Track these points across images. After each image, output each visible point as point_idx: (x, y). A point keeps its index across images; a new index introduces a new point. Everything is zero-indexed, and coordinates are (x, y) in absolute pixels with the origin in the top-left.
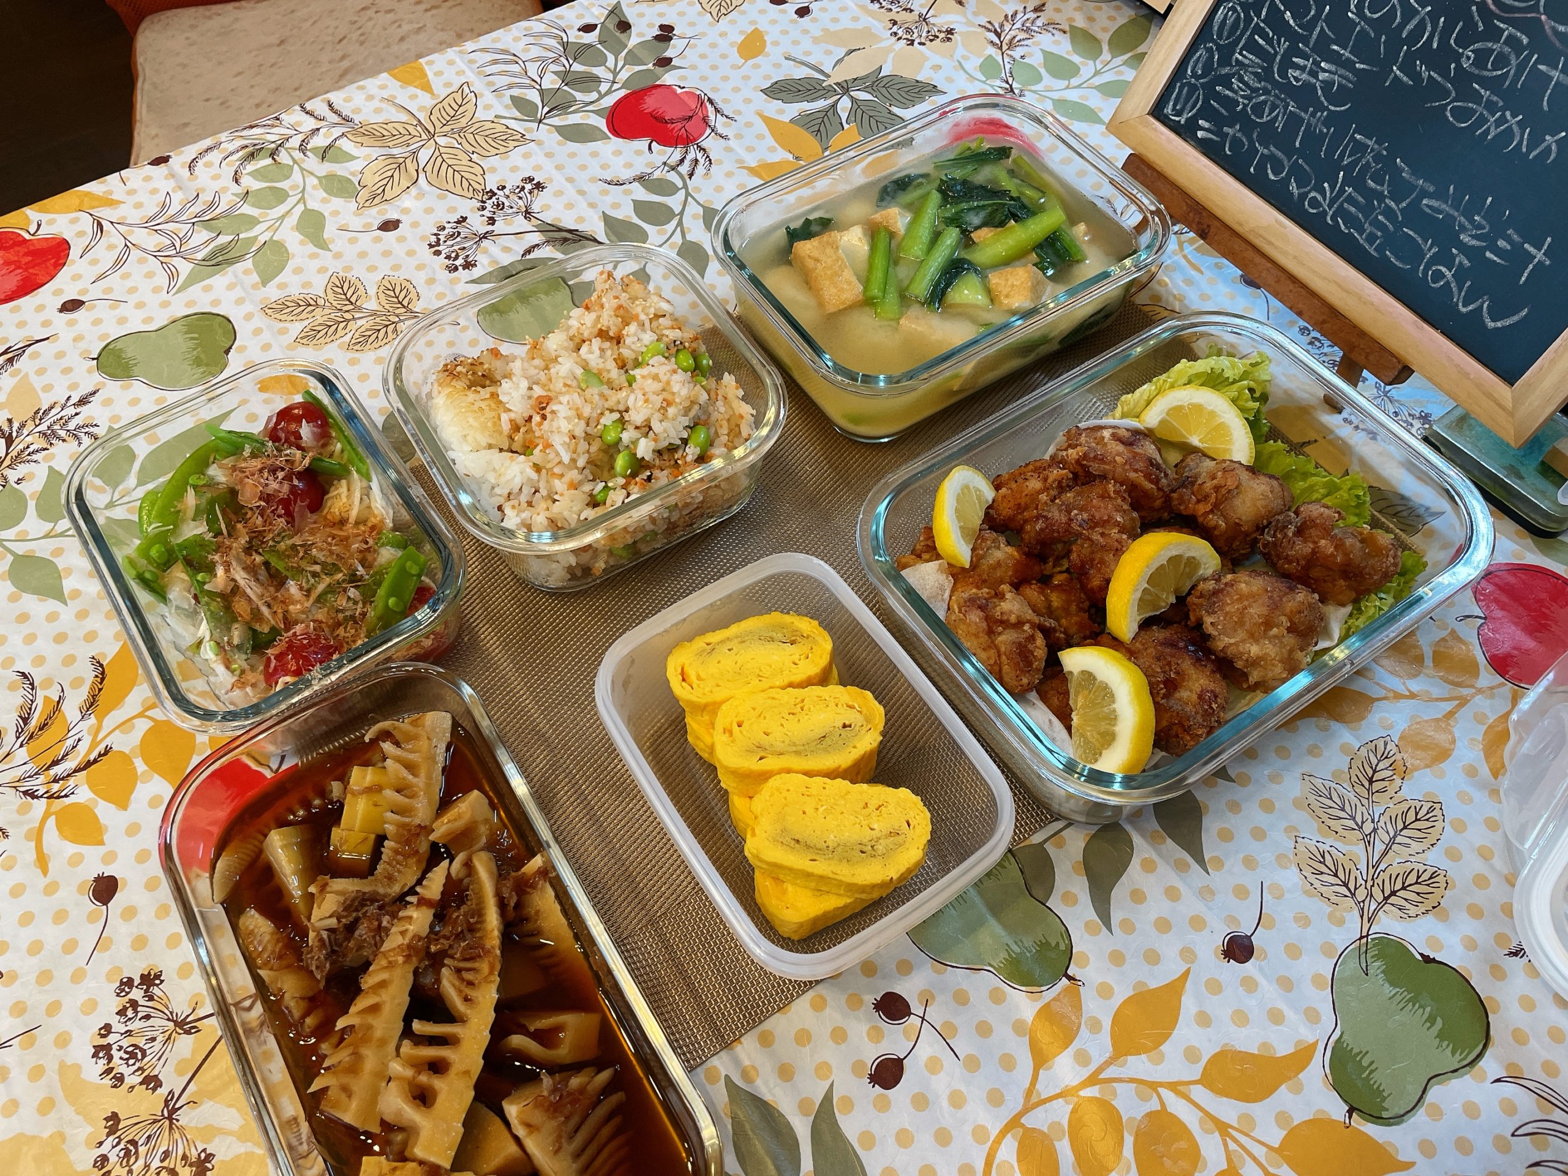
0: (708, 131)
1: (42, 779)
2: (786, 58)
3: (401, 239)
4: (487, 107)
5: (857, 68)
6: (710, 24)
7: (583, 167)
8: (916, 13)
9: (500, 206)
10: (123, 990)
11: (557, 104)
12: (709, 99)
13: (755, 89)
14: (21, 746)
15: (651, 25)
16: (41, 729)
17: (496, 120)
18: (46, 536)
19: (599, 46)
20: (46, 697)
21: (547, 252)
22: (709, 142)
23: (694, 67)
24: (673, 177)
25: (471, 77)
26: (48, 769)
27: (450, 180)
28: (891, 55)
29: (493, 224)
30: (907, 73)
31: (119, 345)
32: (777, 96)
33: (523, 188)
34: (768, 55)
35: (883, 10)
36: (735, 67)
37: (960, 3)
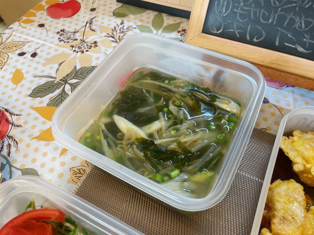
2: (35, 77)
5: (66, 70)
8: (79, 40)
12: (5, 109)
13: (25, 96)
28: (77, 60)
30: (87, 65)
32: (36, 96)
34: (26, 78)
35: (66, 43)
36: (13, 89)
37: (94, 30)
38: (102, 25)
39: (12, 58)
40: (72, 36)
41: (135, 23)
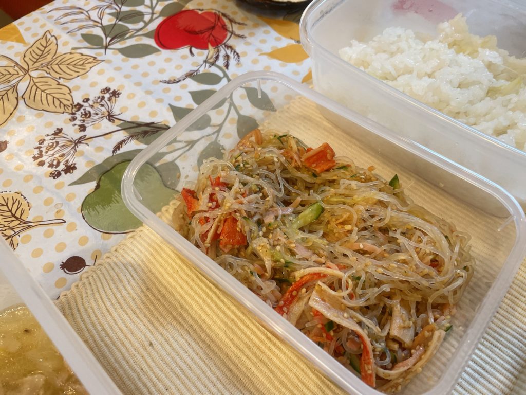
0: (229, 35)
3: (10, 157)
4: (65, 44)
7: (145, 75)
9: (87, 115)
11: (116, 33)
17: (73, 51)
21: (132, 145)
22: (232, 42)
24: (214, 70)
25: (50, 26)
27: (45, 102)
29: (84, 130)
33: (103, 98)
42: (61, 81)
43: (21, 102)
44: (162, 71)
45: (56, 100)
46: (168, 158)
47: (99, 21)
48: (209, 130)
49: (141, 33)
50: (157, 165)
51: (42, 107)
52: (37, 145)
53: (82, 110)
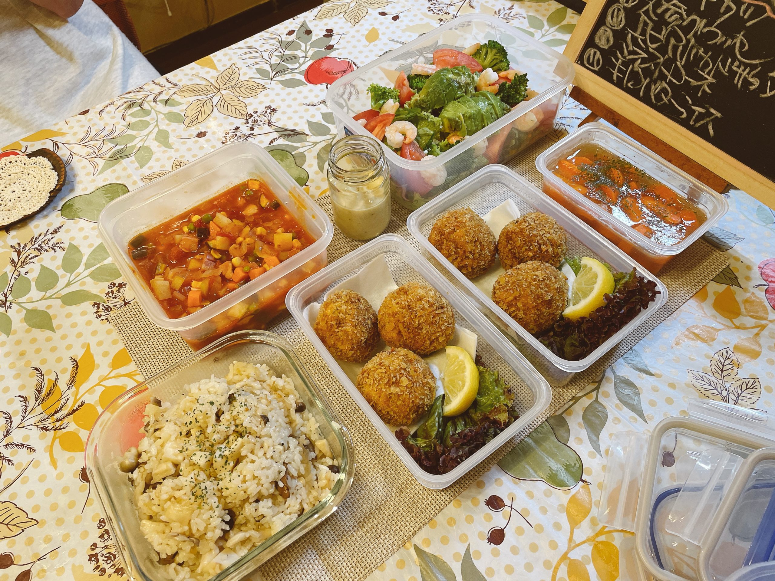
1: (50, 420)
2: (390, 40)
3: (208, 141)
4: (245, 74)
5: (425, 42)
6: (350, 27)
7: (295, 99)
8: (451, 14)
9: (255, 121)
10: (102, 525)
11: (279, 70)
12: (354, 63)
13: (376, 55)
14: (39, 405)
15: (321, 30)
16: (47, 396)
17: (250, 80)
18: (42, 299)
19: (297, 40)
20: (49, 379)
21: (281, 142)
23: (344, 48)
25: (235, 59)
26: (53, 415)
27: (230, 110)
29: (253, 130)
31: (71, 203)
33: (266, 112)
34: (381, 39)
35: (435, 14)
36: (365, 46)
37: (472, 7)
38: (486, 4)
39: (371, 14)
40: (445, 8)
41: (527, 12)
42: (241, 98)
43: (215, 108)
44: (306, 98)
45: (237, 111)
46: (301, 150)
47: (269, 60)
48: (328, 137)
49: (296, 71)
50: (293, 153)
51: (227, 113)
52: (224, 135)
53: (252, 118)
